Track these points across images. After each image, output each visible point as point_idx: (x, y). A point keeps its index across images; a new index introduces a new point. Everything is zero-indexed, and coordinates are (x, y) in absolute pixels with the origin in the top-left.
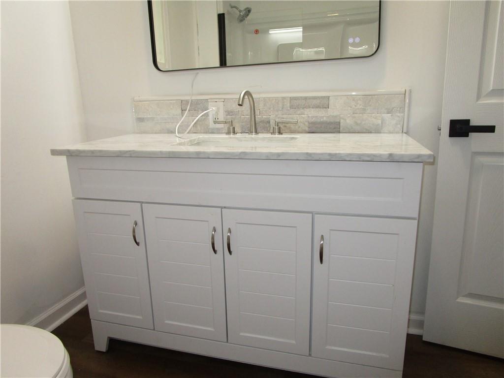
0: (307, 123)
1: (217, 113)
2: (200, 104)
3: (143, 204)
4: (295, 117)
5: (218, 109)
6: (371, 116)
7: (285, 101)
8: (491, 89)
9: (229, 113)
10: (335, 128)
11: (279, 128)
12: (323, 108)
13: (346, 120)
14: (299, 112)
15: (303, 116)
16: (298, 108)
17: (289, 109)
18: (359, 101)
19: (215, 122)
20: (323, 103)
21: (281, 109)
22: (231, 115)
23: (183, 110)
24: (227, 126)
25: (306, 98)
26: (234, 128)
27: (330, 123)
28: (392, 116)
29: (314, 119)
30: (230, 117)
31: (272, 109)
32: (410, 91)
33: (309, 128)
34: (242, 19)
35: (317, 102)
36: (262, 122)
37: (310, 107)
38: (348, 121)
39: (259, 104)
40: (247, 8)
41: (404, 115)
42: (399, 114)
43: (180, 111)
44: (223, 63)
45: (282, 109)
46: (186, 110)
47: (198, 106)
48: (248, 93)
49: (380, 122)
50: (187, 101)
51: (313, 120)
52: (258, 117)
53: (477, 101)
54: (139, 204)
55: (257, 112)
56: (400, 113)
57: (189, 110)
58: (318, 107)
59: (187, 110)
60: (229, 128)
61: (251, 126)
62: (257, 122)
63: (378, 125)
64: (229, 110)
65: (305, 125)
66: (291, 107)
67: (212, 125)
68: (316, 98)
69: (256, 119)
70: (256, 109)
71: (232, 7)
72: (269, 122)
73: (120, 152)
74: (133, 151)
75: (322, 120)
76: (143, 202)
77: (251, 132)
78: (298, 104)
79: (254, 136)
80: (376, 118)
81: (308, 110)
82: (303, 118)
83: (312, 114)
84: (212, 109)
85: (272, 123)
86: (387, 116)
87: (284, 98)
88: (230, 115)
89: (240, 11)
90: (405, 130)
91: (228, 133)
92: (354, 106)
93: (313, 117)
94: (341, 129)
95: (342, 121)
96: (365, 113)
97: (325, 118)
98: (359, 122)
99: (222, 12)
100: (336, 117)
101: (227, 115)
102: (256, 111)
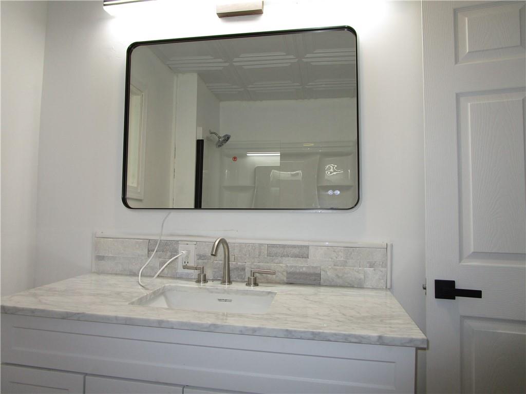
0: (285, 273)
1: (187, 257)
2: (169, 245)
3: (87, 377)
4: (273, 266)
5: (189, 252)
6: (353, 269)
7: (263, 247)
8: (472, 250)
9: (200, 257)
10: (315, 280)
11: (255, 279)
12: (302, 258)
13: (327, 272)
14: (276, 261)
15: (281, 265)
16: (276, 256)
17: (266, 256)
18: (340, 253)
19: (185, 267)
20: (302, 252)
21: (257, 256)
22: (203, 260)
23: (150, 251)
24: (197, 272)
25: (284, 246)
26: (205, 276)
27: (310, 275)
28: (374, 270)
29: (293, 269)
30: (202, 261)
31: (248, 256)
32: (392, 246)
33: (287, 278)
34: (220, 144)
35: (296, 251)
36: (237, 269)
37: (289, 256)
38: (328, 274)
39: (234, 249)
40: (227, 135)
41: (387, 270)
42: (382, 269)
43: (147, 253)
44: (198, 205)
45: (259, 255)
46: (153, 251)
47: (168, 248)
48: (223, 241)
49: (362, 277)
50: (156, 241)
51: (291, 270)
52: (233, 264)
53: (460, 262)
54: (82, 376)
55: (232, 258)
56: (382, 267)
57: (156, 251)
58: (296, 256)
59: (155, 251)
60: (199, 275)
61: (224, 273)
62: (230, 269)
63: (360, 279)
64: (201, 253)
65: (283, 274)
66: (269, 255)
67: (180, 270)
68: (295, 247)
69: (230, 266)
70: (230, 255)
71: (212, 133)
72: (244, 269)
73: (67, 313)
74: (83, 313)
75: (301, 270)
76: (86, 374)
77: (223, 282)
78: (275, 251)
79: (226, 286)
80: (358, 272)
81: (287, 259)
82: (281, 267)
83: (290, 263)
84: (182, 253)
85: (248, 270)
86: (370, 270)
87: (261, 245)
88: (201, 259)
89: (219, 137)
90: (389, 286)
91: (198, 281)
92: (335, 258)
93: (292, 267)
94: (322, 281)
95: (322, 273)
96: (346, 266)
97: (304, 269)
98: (340, 275)
99: (201, 139)
100: (316, 268)
101: (198, 259)
102: (230, 256)
